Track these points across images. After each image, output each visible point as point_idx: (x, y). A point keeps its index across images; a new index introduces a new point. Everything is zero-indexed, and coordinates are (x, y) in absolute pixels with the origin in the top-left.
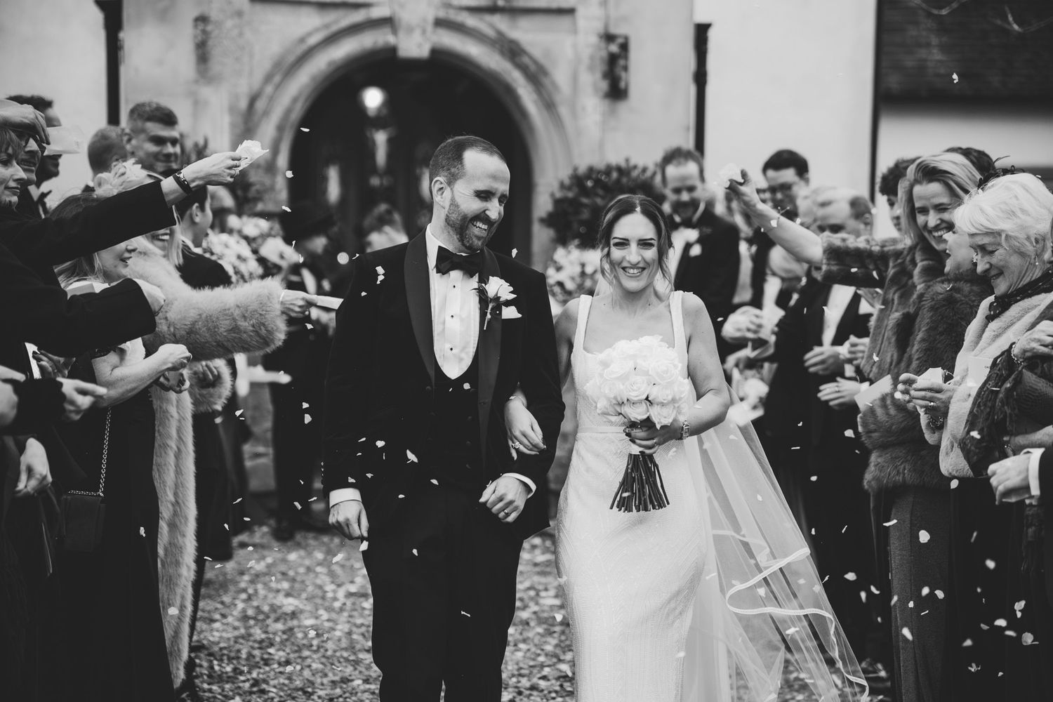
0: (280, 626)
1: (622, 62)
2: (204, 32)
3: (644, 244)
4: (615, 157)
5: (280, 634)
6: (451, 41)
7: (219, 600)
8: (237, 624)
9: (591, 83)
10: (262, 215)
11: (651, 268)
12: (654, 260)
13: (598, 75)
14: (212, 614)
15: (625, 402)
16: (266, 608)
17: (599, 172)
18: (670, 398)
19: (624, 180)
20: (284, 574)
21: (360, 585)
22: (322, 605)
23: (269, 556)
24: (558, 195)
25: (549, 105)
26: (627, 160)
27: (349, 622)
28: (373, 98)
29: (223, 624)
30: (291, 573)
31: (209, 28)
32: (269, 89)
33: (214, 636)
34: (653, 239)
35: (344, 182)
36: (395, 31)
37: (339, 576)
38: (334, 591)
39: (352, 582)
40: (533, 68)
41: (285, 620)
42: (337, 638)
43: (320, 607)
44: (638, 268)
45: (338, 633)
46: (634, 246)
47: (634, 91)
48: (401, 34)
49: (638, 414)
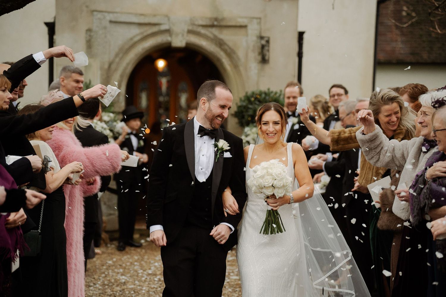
0: (118, 288)
1: (266, 48)
2: (90, 36)
3: (276, 123)
4: (263, 88)
5: (119, 292)
6: (195, 40)
7: (93, 277)
8: (100, 287)
9: (253, 57)
10: (113, 112)
11: (278, 133)
12: (280, 130)
13: (257, 53)
14: (90, 283)
15: (263, 187)
16: (113, 281)
17: (256, 94)
18: (282, 185)
19: (267, 98)
20: (120, 265)
21: (153, 270)
22: (137, 279)
23: (114, 258)
24: (239, 104)
25: (236, 66)
26: (269, 89)
27: (148, 286)
28: (161, 64)
29: (94, 288)
30: (124, 265)
31: (92, 34)
32: (117, 60)
33: (90, 293)
34: (279, 121)
35: (148, 99)
36: (171, 36)
37: (144, 266)
38: (142, 273)
39: (150, 269)
40: (229, 51)
41: (121, 285)
42: (143, 294)
43: (136, 280)
44: (273, 133)
45: (143, 291)
46: (271, 125)
47: (271, 61)
48: (174, 36)
49: (269, 192)
